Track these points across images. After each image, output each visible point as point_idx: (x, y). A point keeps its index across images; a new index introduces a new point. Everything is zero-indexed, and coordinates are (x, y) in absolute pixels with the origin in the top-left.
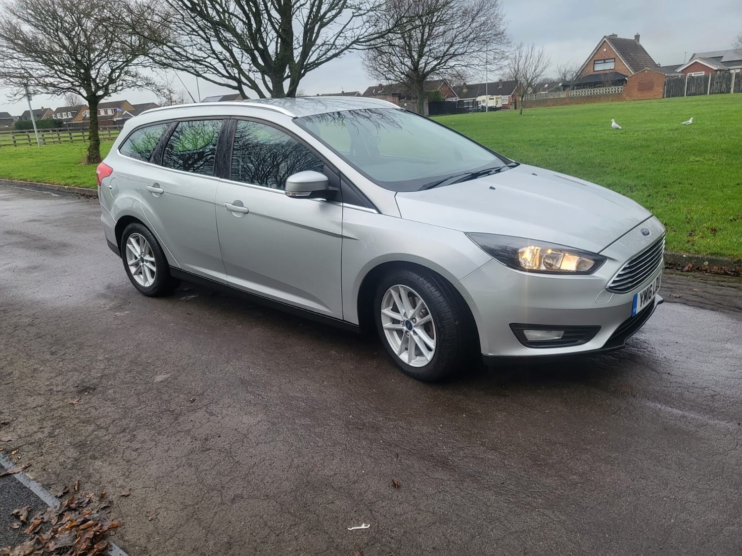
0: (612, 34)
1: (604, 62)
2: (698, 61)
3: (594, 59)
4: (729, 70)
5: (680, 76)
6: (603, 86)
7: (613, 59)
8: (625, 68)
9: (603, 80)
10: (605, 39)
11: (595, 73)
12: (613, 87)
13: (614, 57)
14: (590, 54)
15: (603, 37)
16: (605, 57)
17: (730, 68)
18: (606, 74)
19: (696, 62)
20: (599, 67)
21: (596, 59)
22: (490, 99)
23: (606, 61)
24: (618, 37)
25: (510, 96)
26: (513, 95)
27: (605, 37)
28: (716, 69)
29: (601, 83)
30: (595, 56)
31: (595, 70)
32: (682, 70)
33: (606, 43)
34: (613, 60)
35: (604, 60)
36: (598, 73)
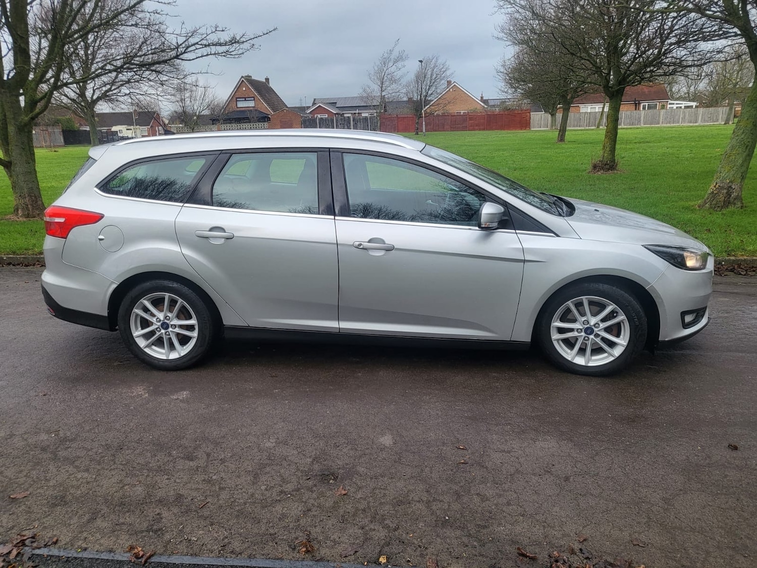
0: (247, 75)
1: (245, 100)
2: (321, 105)
3: (236, 96)
4: (343, 114)
5: (310, 117)
6: (250, 122)
7: (252, 97)
8: (265, 108)
9: (248, 116)
10: (243, 79)
11: (238, 109)
12: (260, 123)
13: (253, 96)
14: (231, 91)
15: (240, 78)
16: (245, 95)
17: (344, 112)
18: (251, 110)
19: (320, 106)
20: (242, 104)
21: (237, 96)
22: (127, 129)
23: (247, 99)
24: (253, 78)
25: (149, 127)
26: (151, 126)
27: (242, 77)
28: (335, 112)
29: (247, 118)
30: (237, 94)
31: (238, 106)
32: (311, 112)
33: (243, 83)
34: (253, 99)
35: (245, 98)
36: (241, 109)
